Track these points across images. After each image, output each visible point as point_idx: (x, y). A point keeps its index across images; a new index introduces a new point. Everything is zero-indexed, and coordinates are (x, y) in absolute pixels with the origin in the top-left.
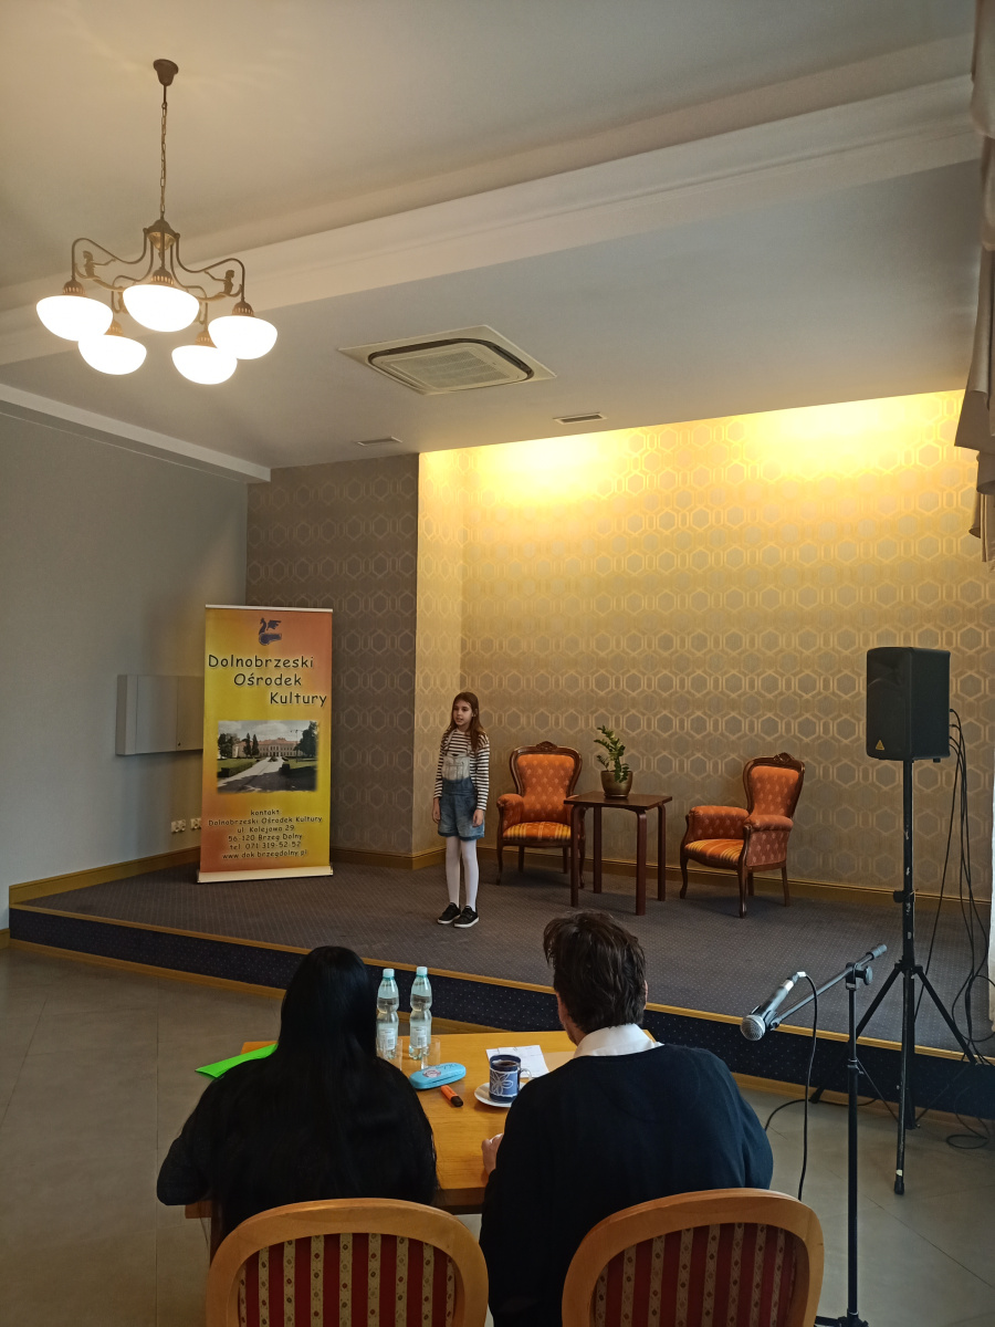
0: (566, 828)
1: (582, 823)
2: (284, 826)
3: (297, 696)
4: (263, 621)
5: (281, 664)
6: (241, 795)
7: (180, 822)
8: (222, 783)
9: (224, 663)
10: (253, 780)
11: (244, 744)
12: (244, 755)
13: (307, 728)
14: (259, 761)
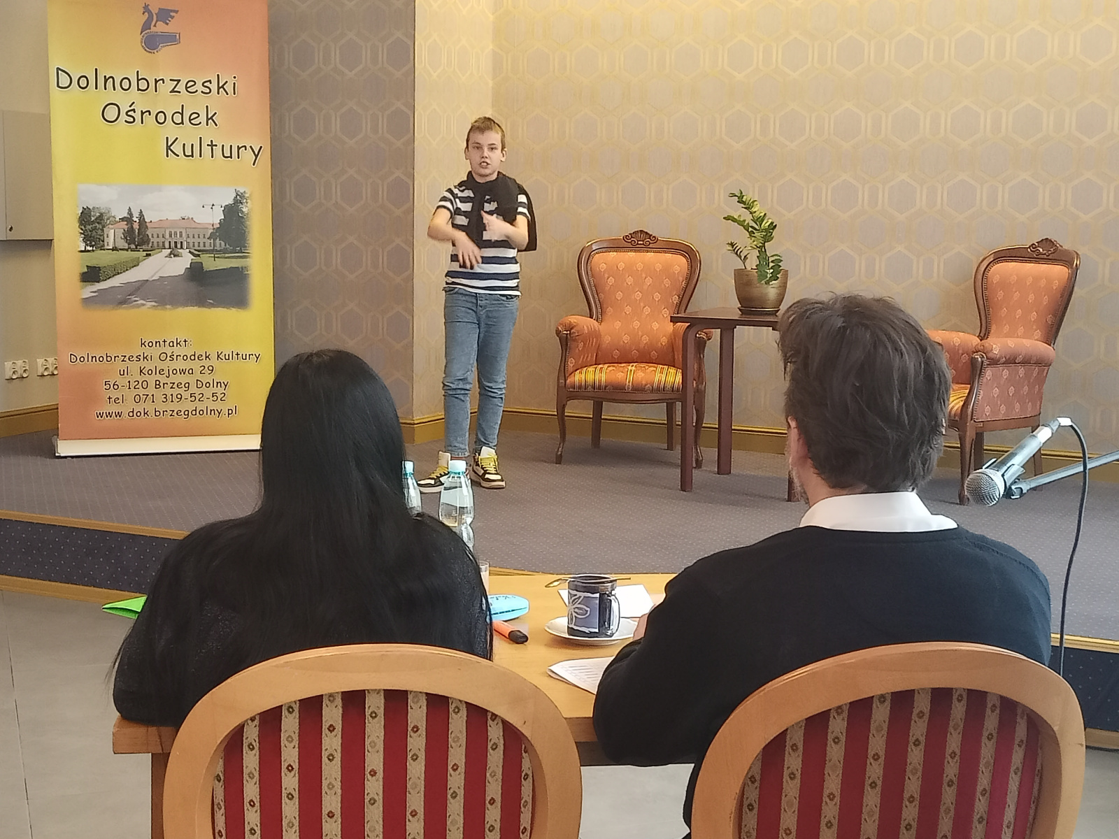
0: (672, 370)
1: (700, 361)
2: (196, 365)
3: (212, 145)
4: (146, 9)
5: (181, 87)
6: (123, 313)
7: (20, 363)
8: (89, 290)
9: (83, 82)
10: (141, 289)
11: (124, 225)
12: (122, 244)
13: (231, 201)
14: (150, 255)
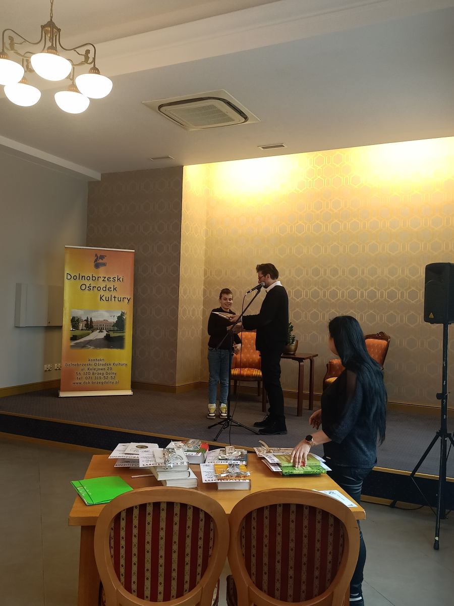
2: (106, 367)
3: (115, 297)
4: (96, 255)
5: (106, 279)
6: (83, 351)
7: (49, 365)
8: (73, 343)
9: (75, 278)
10: (90, 343)
11: (85, 322)
13: (120, 315)
14: (93, 332)
